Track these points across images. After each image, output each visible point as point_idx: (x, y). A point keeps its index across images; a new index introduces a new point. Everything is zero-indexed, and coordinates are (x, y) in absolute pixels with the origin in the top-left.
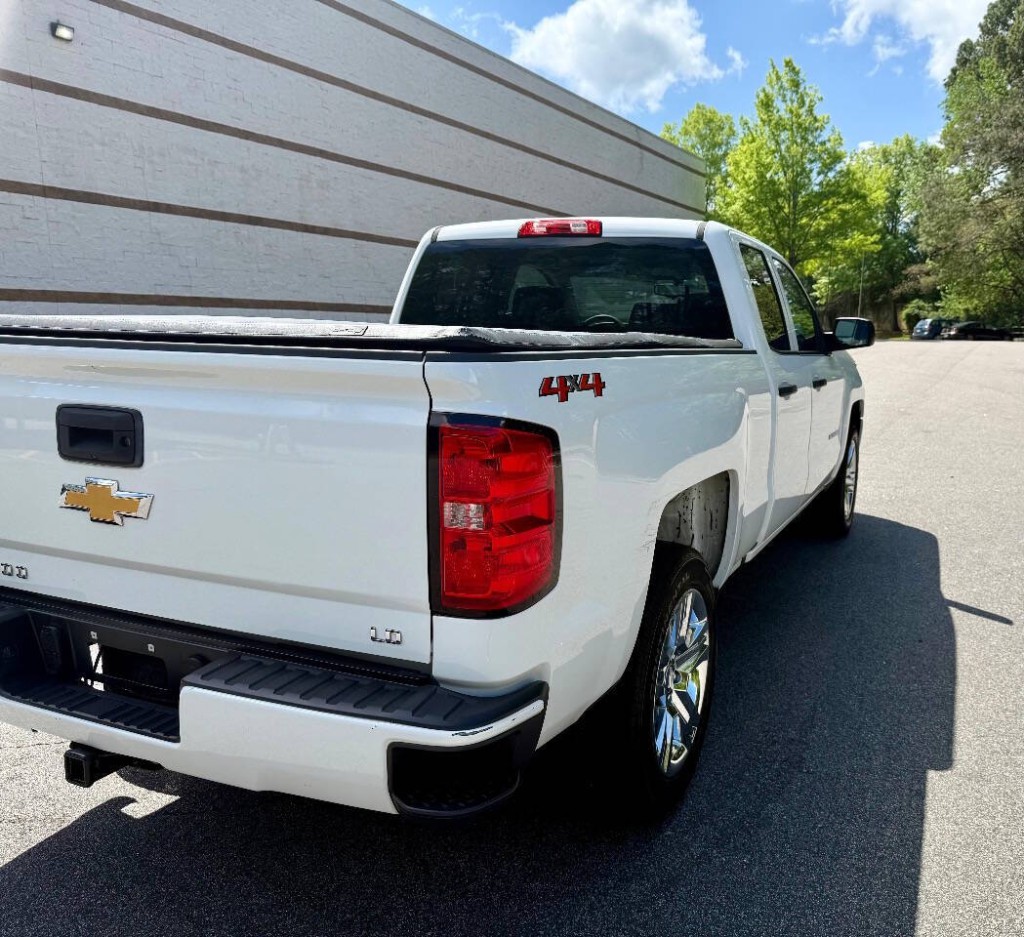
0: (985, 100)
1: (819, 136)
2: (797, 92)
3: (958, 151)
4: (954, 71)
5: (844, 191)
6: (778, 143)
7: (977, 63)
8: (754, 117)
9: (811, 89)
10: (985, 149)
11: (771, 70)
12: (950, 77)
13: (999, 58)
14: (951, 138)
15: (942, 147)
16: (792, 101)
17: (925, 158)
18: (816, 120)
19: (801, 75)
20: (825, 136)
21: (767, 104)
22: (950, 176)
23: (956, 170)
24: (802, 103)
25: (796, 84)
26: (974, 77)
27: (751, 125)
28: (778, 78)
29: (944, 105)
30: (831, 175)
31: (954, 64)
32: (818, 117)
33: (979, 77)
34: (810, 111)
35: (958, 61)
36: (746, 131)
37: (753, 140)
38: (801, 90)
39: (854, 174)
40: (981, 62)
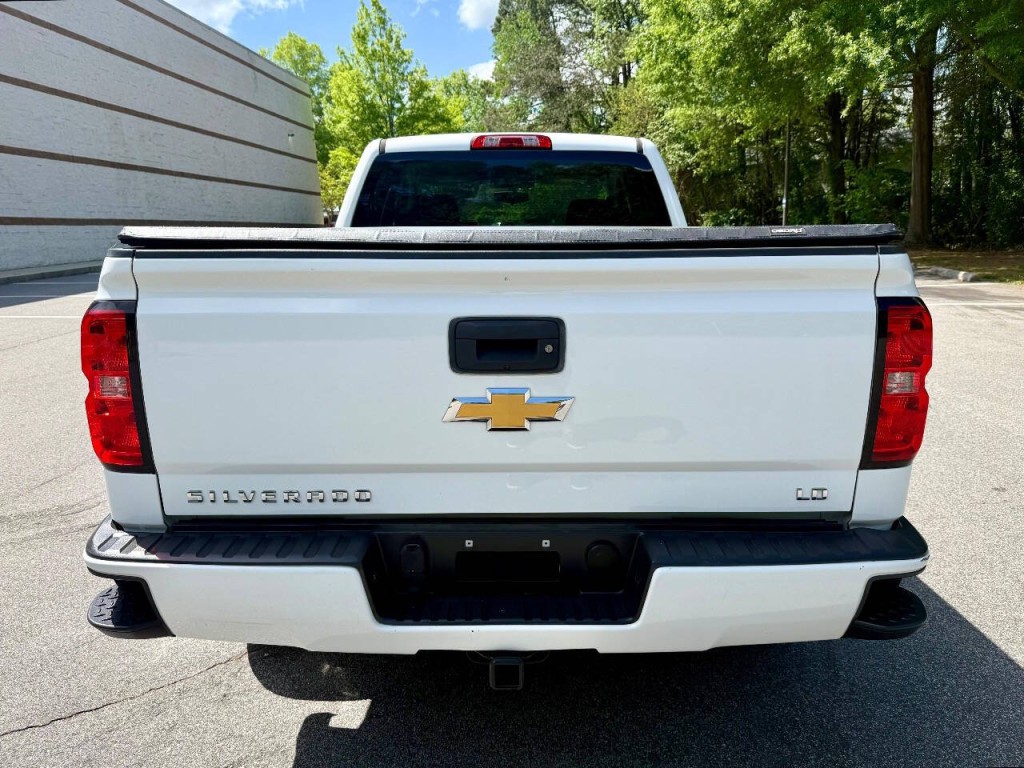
0: (525, 45)
1: (407, 67)
2: (384, 29)
3: (507, 85)
4: (499, 20)
5: (432, 115)
6: (373, 71)
7: (515, 15)
8: (352, 47)
9: (398, 28)
10: (527, 85)
11: (361, 7)
12: (495, 25)
13: (533, 12)
14: (500, 74)
15: (493, 81)
16: (381, 36)
17: (482, 90)
18: (403, 53)
19: (388, 15)
20: (411, 67)
21: (362, 38)
22: (502, 105)
23: (507, 101)
24: (390, 39)
25: (383, 22)
26: (515, 26)
27: (348, 54)
28: (368, 15)
29: (494, 48)
30: (420, 101)
31: (497, 15)
32: (405, 51)
33: (518, 27)
34: (398, 46)
35: (500, 12)
36: (344, 60)
37: (351, 68)
38: (388, 27)
39: (439, 101)
40: (518, 14)
